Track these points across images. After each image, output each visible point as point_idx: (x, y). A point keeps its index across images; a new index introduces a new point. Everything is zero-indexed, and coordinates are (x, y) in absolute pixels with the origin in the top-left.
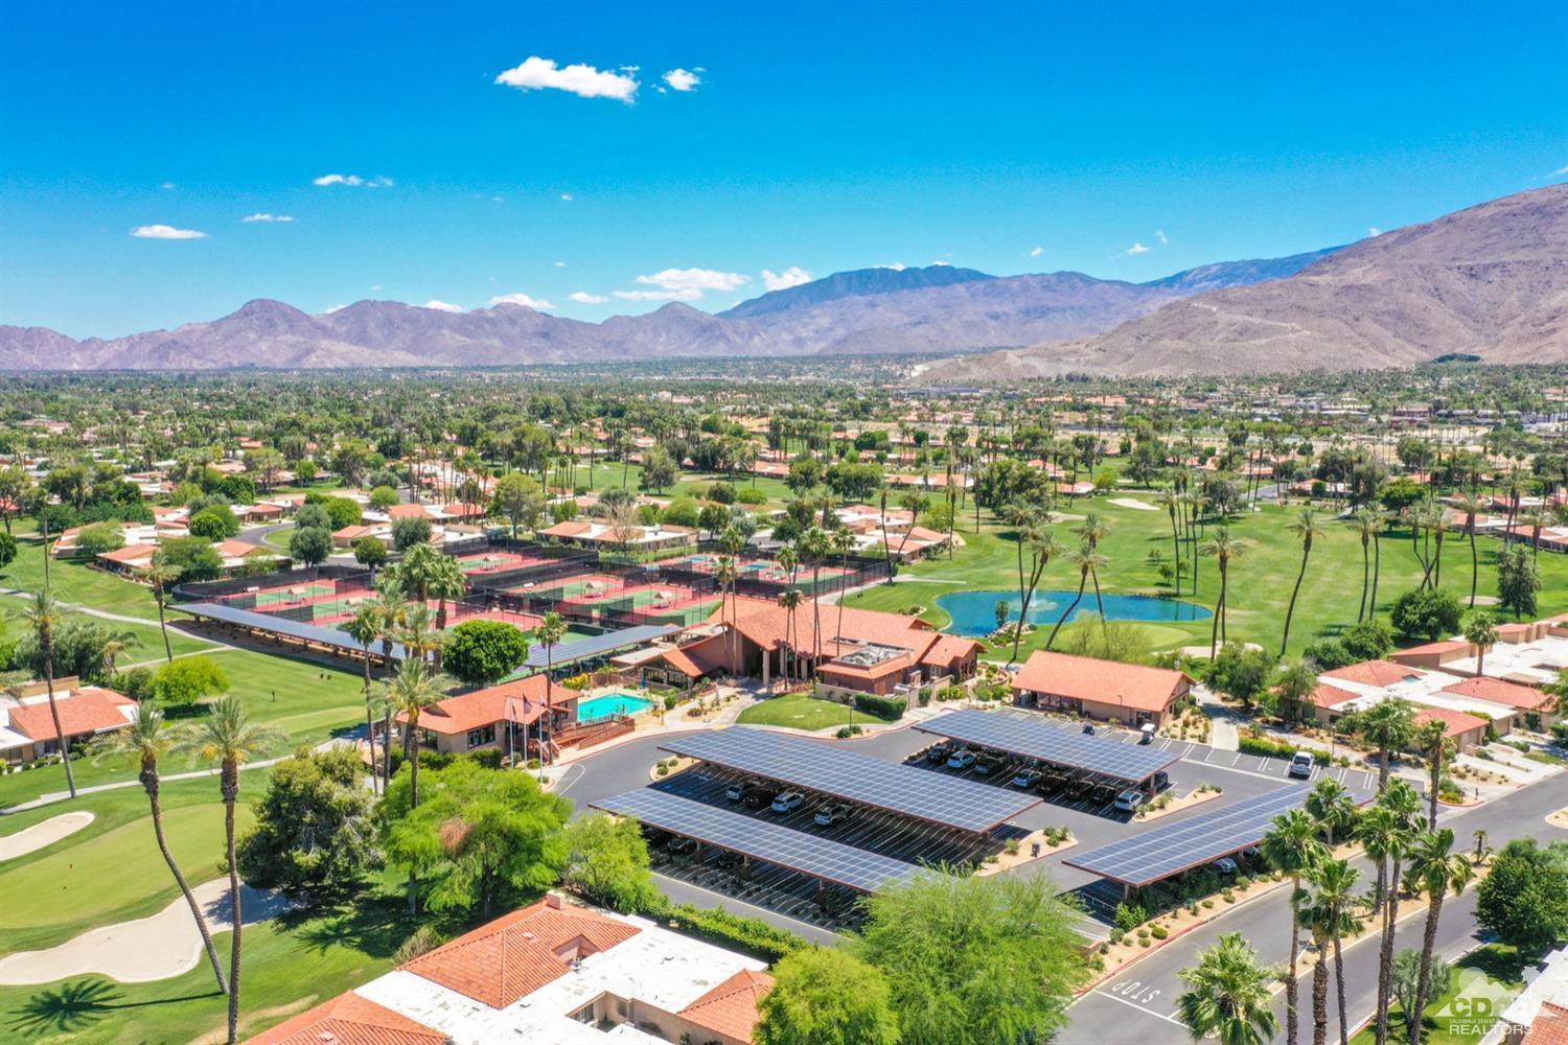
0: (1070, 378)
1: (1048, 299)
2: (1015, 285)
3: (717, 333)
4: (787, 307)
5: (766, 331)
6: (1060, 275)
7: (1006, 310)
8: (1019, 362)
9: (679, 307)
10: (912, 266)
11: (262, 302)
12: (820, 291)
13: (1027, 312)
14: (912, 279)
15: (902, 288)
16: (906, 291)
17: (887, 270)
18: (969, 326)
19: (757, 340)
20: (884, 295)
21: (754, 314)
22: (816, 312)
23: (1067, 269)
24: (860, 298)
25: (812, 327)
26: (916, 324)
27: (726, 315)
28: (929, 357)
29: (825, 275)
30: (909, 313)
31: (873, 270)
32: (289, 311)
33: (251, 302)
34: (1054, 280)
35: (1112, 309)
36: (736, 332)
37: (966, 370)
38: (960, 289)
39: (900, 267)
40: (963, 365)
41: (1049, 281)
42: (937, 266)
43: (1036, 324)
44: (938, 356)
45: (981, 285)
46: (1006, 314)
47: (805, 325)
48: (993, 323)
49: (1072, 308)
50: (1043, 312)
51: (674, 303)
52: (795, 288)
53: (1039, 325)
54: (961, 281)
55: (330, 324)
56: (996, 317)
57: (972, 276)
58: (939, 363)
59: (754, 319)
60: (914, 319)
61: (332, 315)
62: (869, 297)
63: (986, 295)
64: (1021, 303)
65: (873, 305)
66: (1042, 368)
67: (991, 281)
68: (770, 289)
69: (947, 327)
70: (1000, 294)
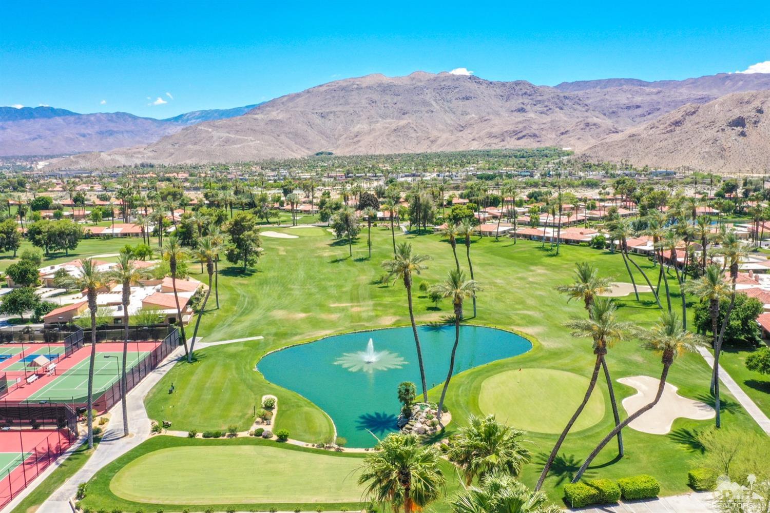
0: (143, 165)
1: (112, 126)
2: (92, 118)
6: (117, 114)
7: (89, 132)
8: (109, 158)
10: (27, 106)
13: (101, 133)
14: (28, 113)
15: (22, 119)
16: (24, 120)
17: (11, 108)
18: (69, 140)
20: (10, 122)
23: (121, 111)
26: (34, 139)
28: (47, 157)
30: (28, 133)
34: (114, 116)
35: (149, 132)
37: (77, 163)
38: (59, 120)
40: (74, 160)
41: (112, 117)
42: (42, 107)
43: (108, 140)
44: (52, 157)
45: (72, 118)
46: (89, 134)
48: (82, 138)
49: (127, 132)
50: (111, 133)
53: (110, 140)
54: (59, 115)
56: (84, 136)
57: (64, 113)
58: (54, 161)
60: (32, 136)
63: (76, 123)
64: (97, 128)
65: (3, 128)
66: (122, 160)
67: (77, 116)
69: (54, 141)
70: (84, 123)
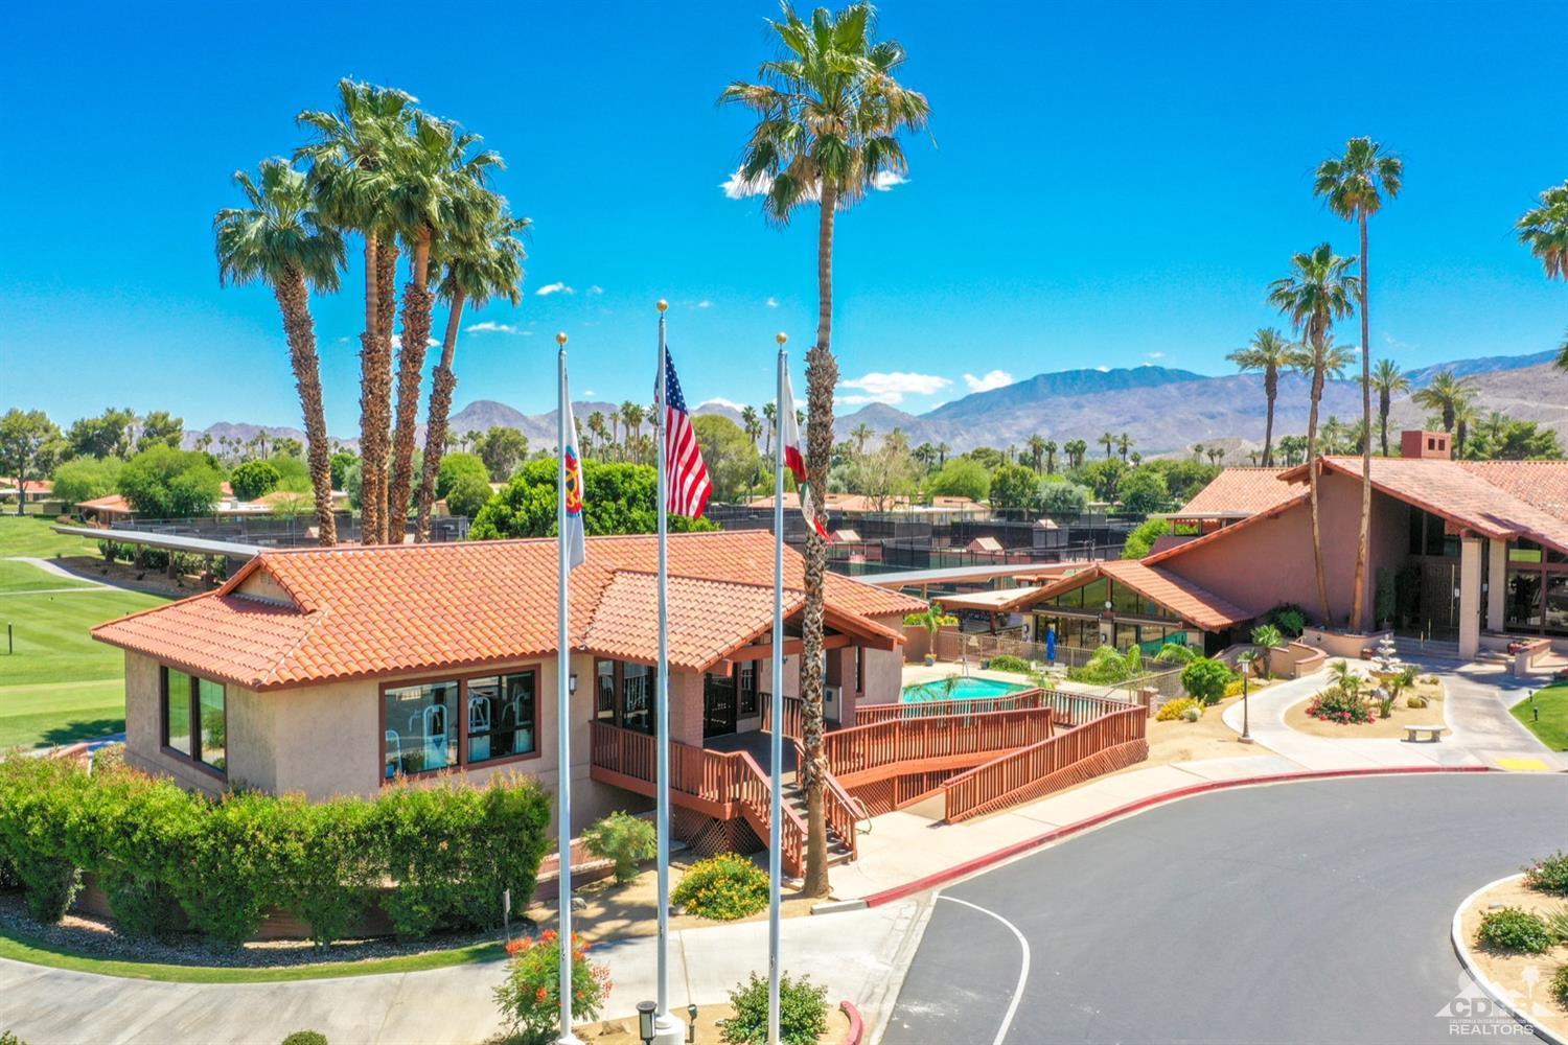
2: (1230, 384)
3: (918, 432)
4: (989, 409)
5: (968, 431)
7: (1222, 410)
9: (880, 408)
10: (1119, 367)
11: (484, 403)
12: (1024, 391)
13: (1244, 411)
14: (1117, 380)
15: (1109, 389)
16: (1112, 392)
17: (1094, 371)
18: (1184, 425)
19: (959, 440)
20: (1091, 396)
21: (955, 416)
22: (1019, 413)
24: (1064, 399)
25: (1015, 428)
26: (1124, 424)
27: (926, 416)
29: (1029, 376)
30: (1118, 414)
31: (1078, 372)
32: (508, 412)
33: (473, 404)
35: (1340, 407)
36: (937, 432)
38: (1171, 389)
39: (1105, 369)
42: (1145, 367)
45: (1194, 386)
46: (1222, 414)
47: (1009, 427)
48: (1207, 421)
49: (1295, 408)
51: (875, 404)
52: (997, 390)
54: (1171, 381)
55: (544, 424)
56: (1212, 417)
57: (1183, 376)
59: (955, 420)
60: (1122, 419)
61: (547, 415)
62: (1075, 399)
63: (1199, 395)
64: (1238, 403)
65: (1078, 406)
67: (1204, 381)
68: (973, 392)
69: (1159, 425)
70: (1215, 394)
